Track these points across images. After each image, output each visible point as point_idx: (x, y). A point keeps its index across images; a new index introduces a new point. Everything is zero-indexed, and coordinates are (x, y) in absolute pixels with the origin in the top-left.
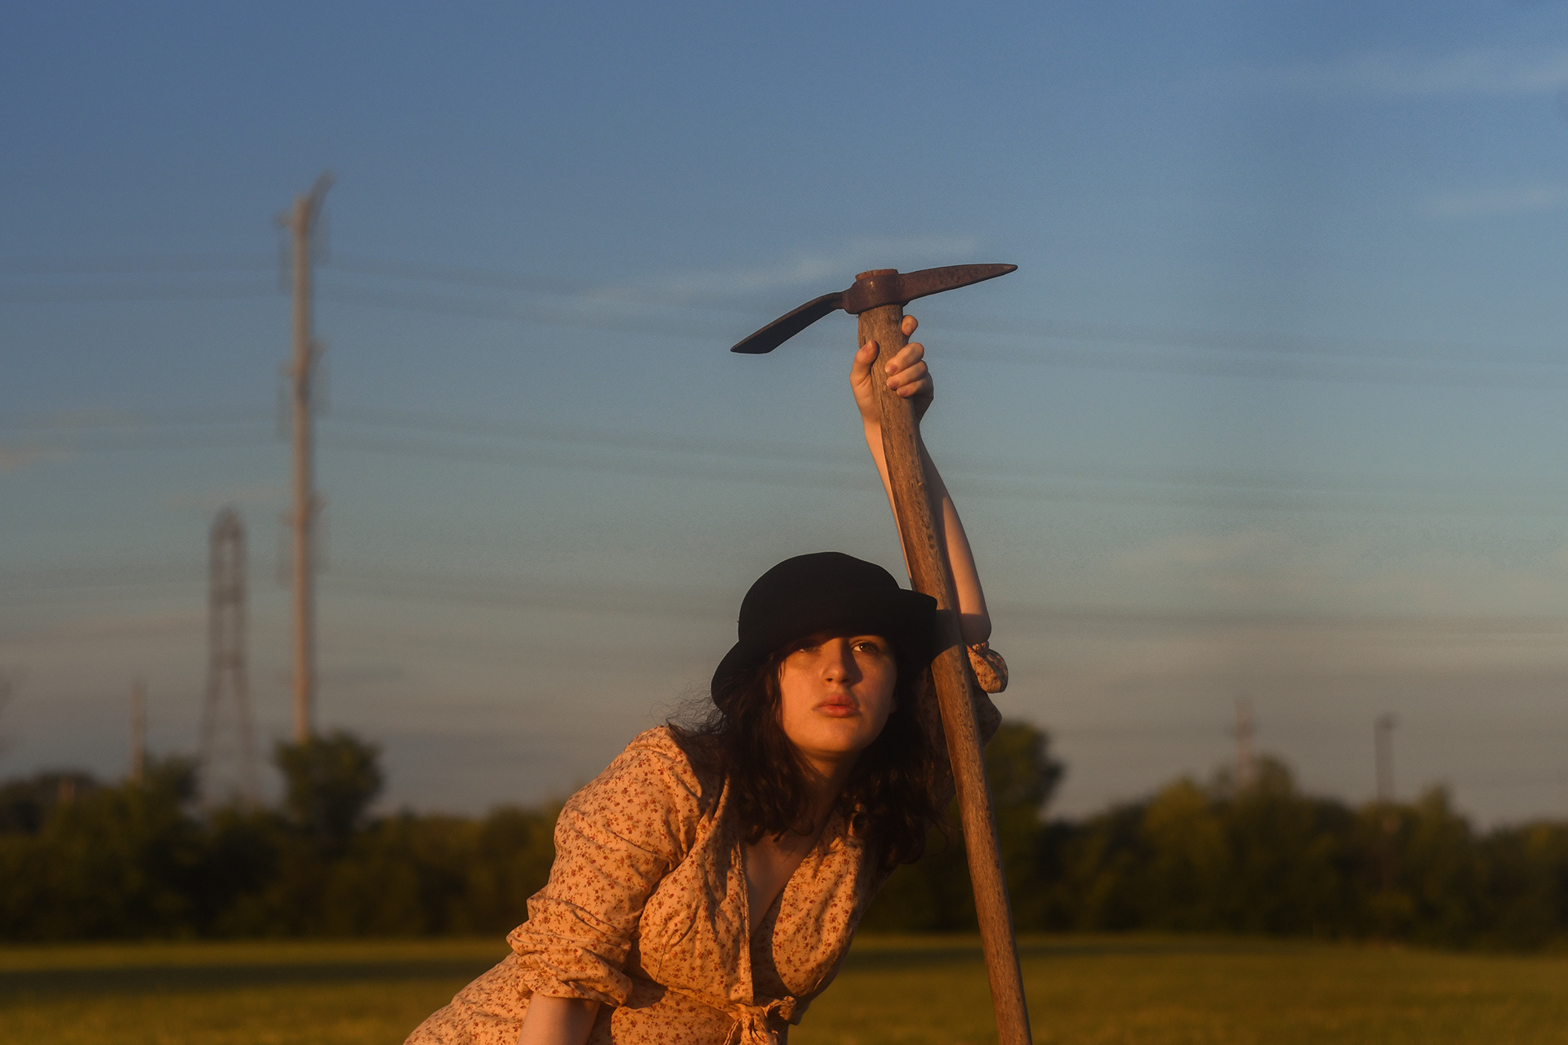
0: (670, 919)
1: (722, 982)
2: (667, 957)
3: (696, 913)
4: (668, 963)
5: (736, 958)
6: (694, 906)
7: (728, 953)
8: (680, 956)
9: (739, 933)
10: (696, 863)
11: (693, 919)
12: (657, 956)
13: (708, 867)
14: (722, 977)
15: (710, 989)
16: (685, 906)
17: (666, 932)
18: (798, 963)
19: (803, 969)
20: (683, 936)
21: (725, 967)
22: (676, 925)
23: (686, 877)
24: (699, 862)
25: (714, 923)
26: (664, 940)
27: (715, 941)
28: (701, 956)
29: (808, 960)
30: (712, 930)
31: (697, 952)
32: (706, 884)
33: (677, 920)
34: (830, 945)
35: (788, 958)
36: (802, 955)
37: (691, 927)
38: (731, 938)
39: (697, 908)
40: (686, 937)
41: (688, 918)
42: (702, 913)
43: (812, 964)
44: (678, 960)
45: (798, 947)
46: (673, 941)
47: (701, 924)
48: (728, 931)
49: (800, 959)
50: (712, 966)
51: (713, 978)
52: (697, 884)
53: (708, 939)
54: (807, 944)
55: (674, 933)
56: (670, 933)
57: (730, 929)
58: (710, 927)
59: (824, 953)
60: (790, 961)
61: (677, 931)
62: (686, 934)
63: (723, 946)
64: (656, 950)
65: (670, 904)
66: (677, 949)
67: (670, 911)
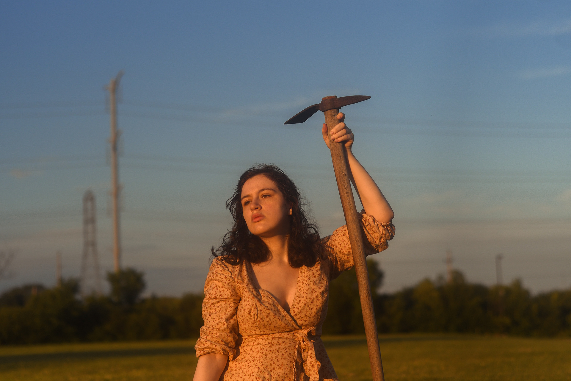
0: (250, 312)
1: (279, 320)
2: (258, 324)
3: (256, 306)
4: (260, 325)
5: (278, 310)
6: (254, 304)
7: (275, 311)
8: (261, 321)
9: (273, 303)
10: (247, 291)
11: (256, 308)
12: (255, 325)
13: (251, 290)
14: (278, 318)
15: (278, 324)
16: (252, 306)
17: (252, 317)
18: (309, 315)
19: (311, 316)
20: (257, 314)
21: (277, 315)
22: (253, 313)
23: (247, 297)
24: (248, 290)
25: (264, 305)
26: (253, 319)
27: (268, 310)
28: (267, 317)
29: (312, 313)
30: (265, 307)
31: (265, 316)
32: (254, 295)
33: (252, 311)
34: (318, 306)
35: (305, 315)
36: (309, 312)
37: (258, 311)
38: (272, 306)
39: (256, 304)
40: (259, 314)
41: (255, 308)
42: (258, 304)
43: (314, 314)
44: (261, 323)
45: (307, 310)
46: (256, 318)
47: (260, 308)
48: (270, 304)
49: (309, 314)
50: (272, 317)
51: (276, 321)
52: (251, 296)
53: (266, 310)
54: (310, 308)
55: (254, 316)
56: (253, 316)
57: (270, 303)
58: (264, 306)
59: (317, 309)
60: (306, 316)
61: (254, 314)
62: (258, 313)
63: (272, 309)
64: (253, 324)
65: (247, 308)
66: (259, 319)
67: (248, 310)
